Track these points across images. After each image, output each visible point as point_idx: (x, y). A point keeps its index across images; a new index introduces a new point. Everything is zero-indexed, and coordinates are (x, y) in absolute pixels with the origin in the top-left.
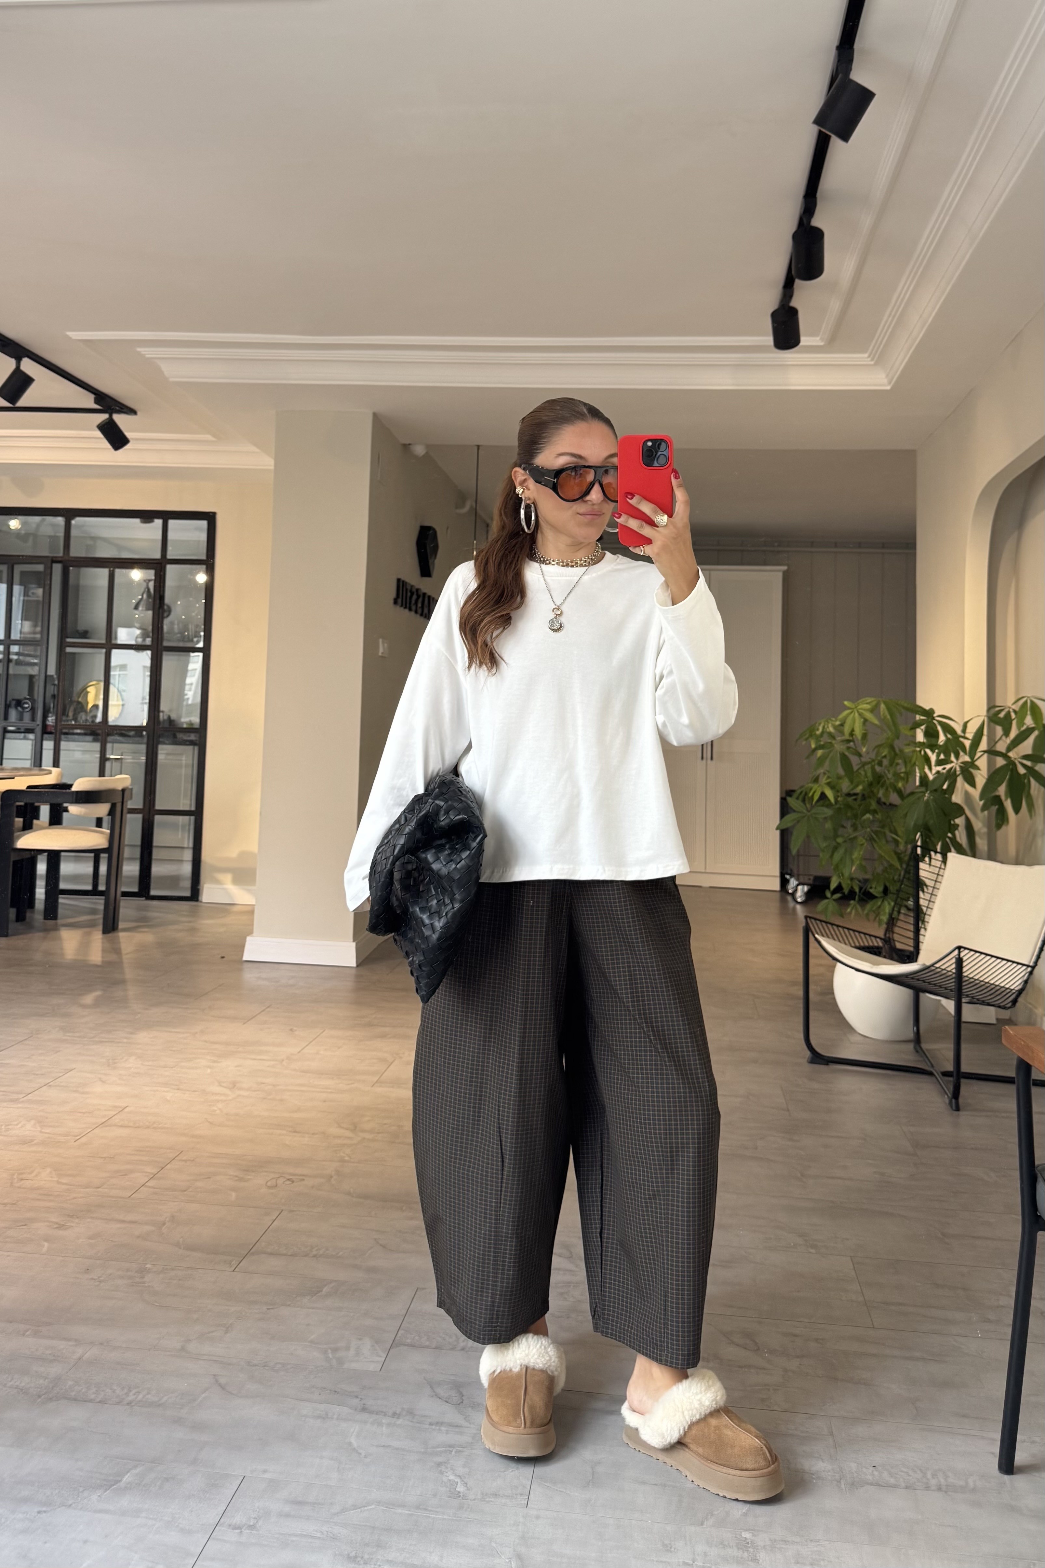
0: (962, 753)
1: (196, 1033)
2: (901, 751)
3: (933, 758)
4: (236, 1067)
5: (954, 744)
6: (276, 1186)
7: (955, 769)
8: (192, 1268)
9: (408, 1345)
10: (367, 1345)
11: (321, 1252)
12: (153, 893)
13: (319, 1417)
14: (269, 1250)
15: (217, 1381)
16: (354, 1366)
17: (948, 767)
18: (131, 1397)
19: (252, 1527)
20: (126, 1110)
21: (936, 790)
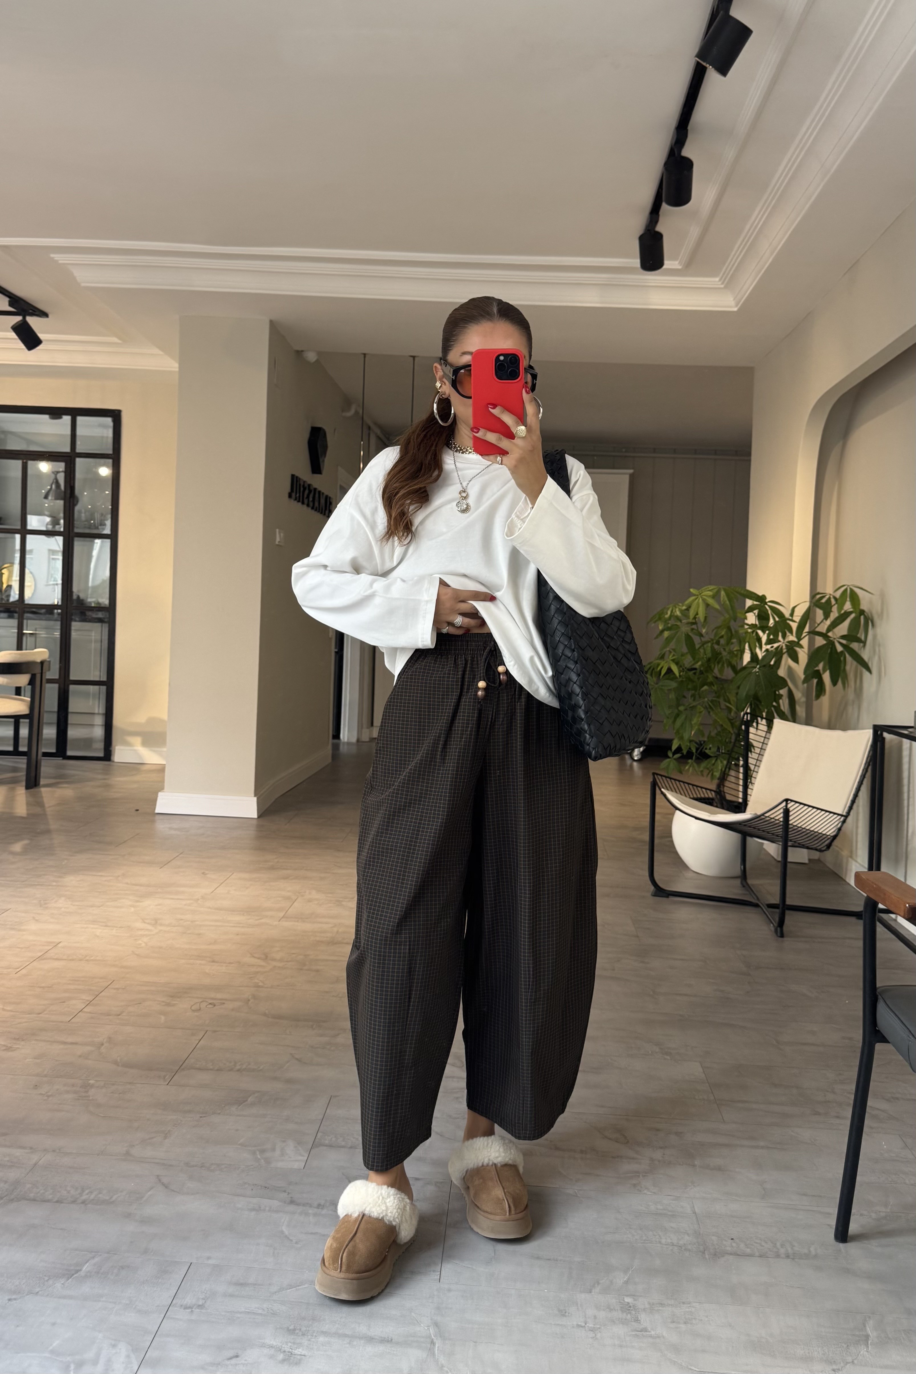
0: (788, 634)
1: (119, 876)
2: (737, 632)
3: (764, 638)
4: (156, 905)
5: (783, 625)
6: (200, 1009)
7: (782, 647)
8: (130, 1083)
9: (326, 1146)
10: (290, 1147)
11: (244, 1067)
12: (69, 753)
13: (253, 1210)
14: (197, 1066)
15: (160, 1180)
16: (280, 1165)
17: (776, 645)
18: (84, 1197)
19: (201, 1307)
20: (60, 945)
21: (764, 666)
